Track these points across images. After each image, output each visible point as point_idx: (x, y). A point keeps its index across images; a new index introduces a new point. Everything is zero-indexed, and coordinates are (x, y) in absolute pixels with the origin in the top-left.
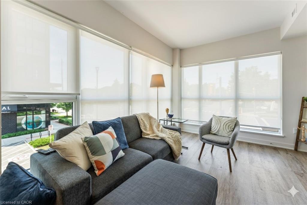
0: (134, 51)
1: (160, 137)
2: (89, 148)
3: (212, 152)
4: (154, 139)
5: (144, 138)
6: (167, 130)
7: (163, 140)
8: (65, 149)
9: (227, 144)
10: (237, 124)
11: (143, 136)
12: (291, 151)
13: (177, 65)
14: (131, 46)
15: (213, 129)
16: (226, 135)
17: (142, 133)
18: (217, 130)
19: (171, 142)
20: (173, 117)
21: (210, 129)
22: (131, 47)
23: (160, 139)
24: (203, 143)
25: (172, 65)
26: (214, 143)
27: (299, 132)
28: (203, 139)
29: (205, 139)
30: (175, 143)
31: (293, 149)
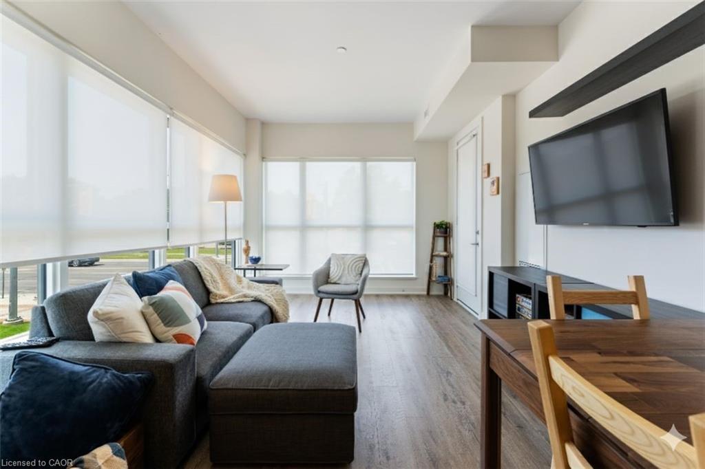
0: (177, 117)
1: (252, 297)
2: (158, 315)
3: (329, 315)
4: (239, 302)
5: (217, 303)
6: (261, 285)
7: (257, 301)
8: (122, 318)
9: (356, 293)
10: (365, 263)
11: (213, 301)
12: (422, 296)
13: (255, 155)
14: (172, 107)
15: (332, 275)
16: (353, 281)
17: (211, 295)
18: (338, 278)
19: (271, 302)
20: (260, 263)
21: (328, 276)
22: (171, 109)
23: (252, 299)
24: (319, 298)
25: (244, 155)
26: (334, 296)
27: (431, 268)
28: (319, 292)
29: (323, 293)
30: (278, 305)
31: (425, 293)
